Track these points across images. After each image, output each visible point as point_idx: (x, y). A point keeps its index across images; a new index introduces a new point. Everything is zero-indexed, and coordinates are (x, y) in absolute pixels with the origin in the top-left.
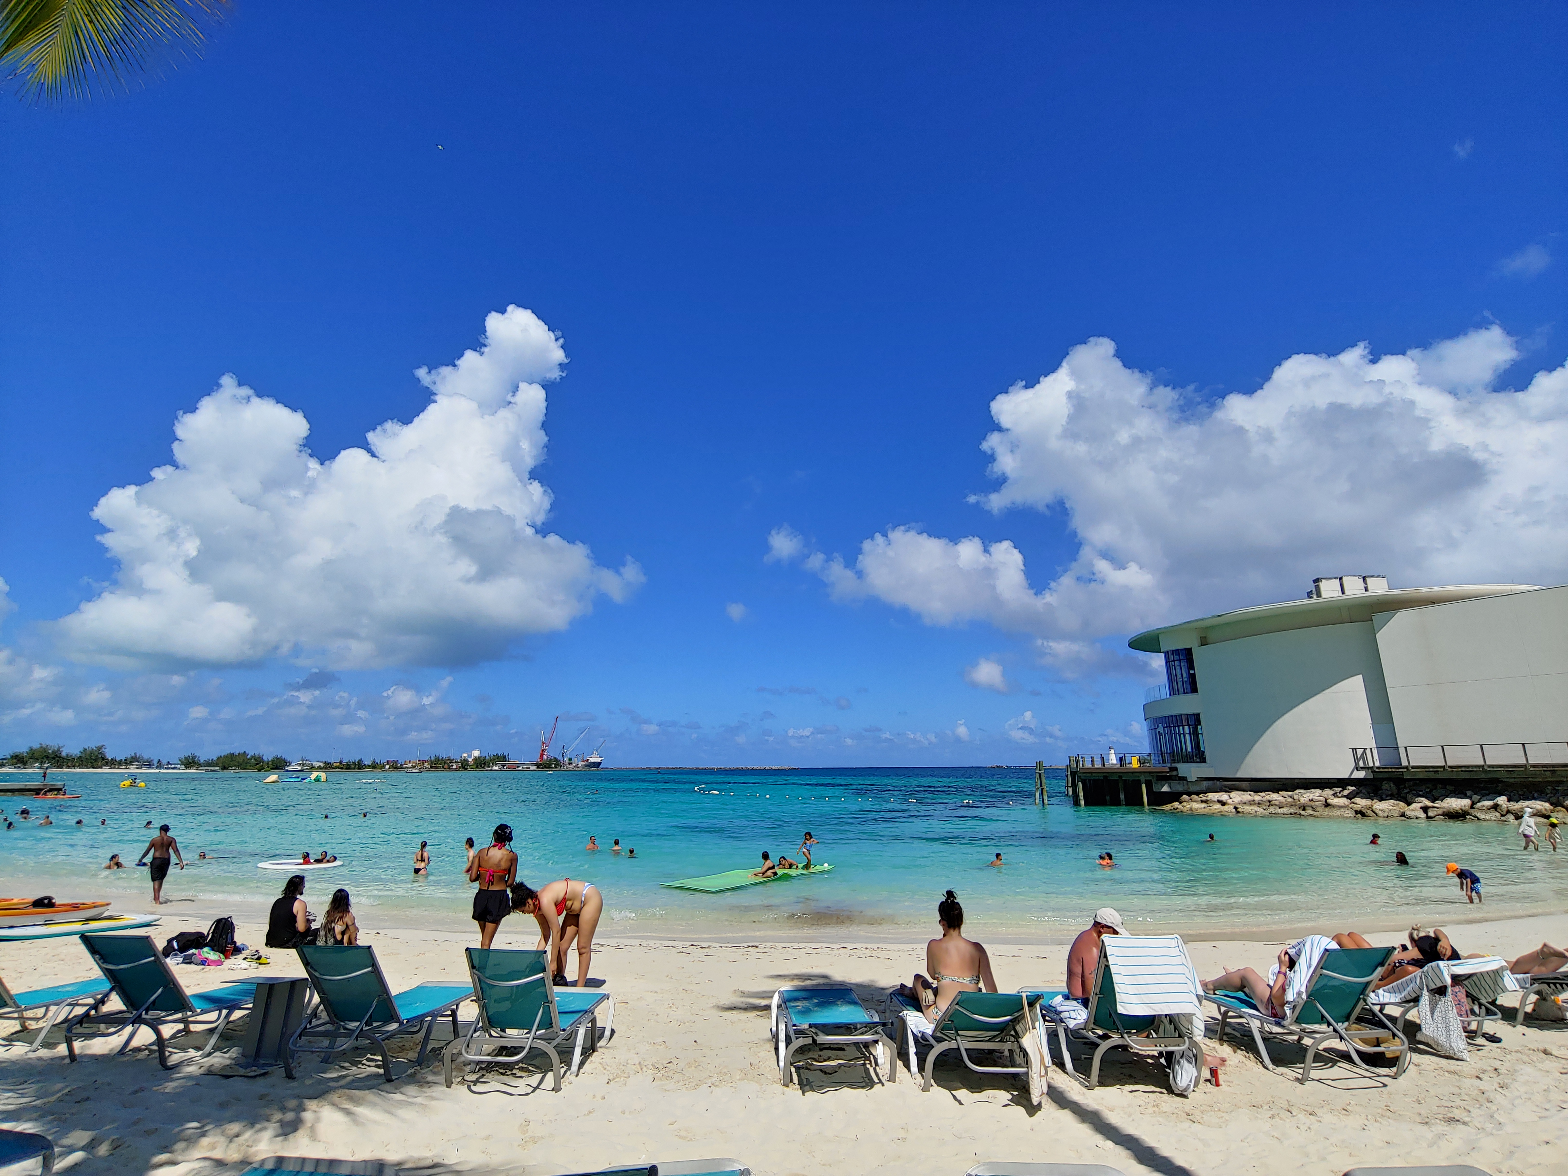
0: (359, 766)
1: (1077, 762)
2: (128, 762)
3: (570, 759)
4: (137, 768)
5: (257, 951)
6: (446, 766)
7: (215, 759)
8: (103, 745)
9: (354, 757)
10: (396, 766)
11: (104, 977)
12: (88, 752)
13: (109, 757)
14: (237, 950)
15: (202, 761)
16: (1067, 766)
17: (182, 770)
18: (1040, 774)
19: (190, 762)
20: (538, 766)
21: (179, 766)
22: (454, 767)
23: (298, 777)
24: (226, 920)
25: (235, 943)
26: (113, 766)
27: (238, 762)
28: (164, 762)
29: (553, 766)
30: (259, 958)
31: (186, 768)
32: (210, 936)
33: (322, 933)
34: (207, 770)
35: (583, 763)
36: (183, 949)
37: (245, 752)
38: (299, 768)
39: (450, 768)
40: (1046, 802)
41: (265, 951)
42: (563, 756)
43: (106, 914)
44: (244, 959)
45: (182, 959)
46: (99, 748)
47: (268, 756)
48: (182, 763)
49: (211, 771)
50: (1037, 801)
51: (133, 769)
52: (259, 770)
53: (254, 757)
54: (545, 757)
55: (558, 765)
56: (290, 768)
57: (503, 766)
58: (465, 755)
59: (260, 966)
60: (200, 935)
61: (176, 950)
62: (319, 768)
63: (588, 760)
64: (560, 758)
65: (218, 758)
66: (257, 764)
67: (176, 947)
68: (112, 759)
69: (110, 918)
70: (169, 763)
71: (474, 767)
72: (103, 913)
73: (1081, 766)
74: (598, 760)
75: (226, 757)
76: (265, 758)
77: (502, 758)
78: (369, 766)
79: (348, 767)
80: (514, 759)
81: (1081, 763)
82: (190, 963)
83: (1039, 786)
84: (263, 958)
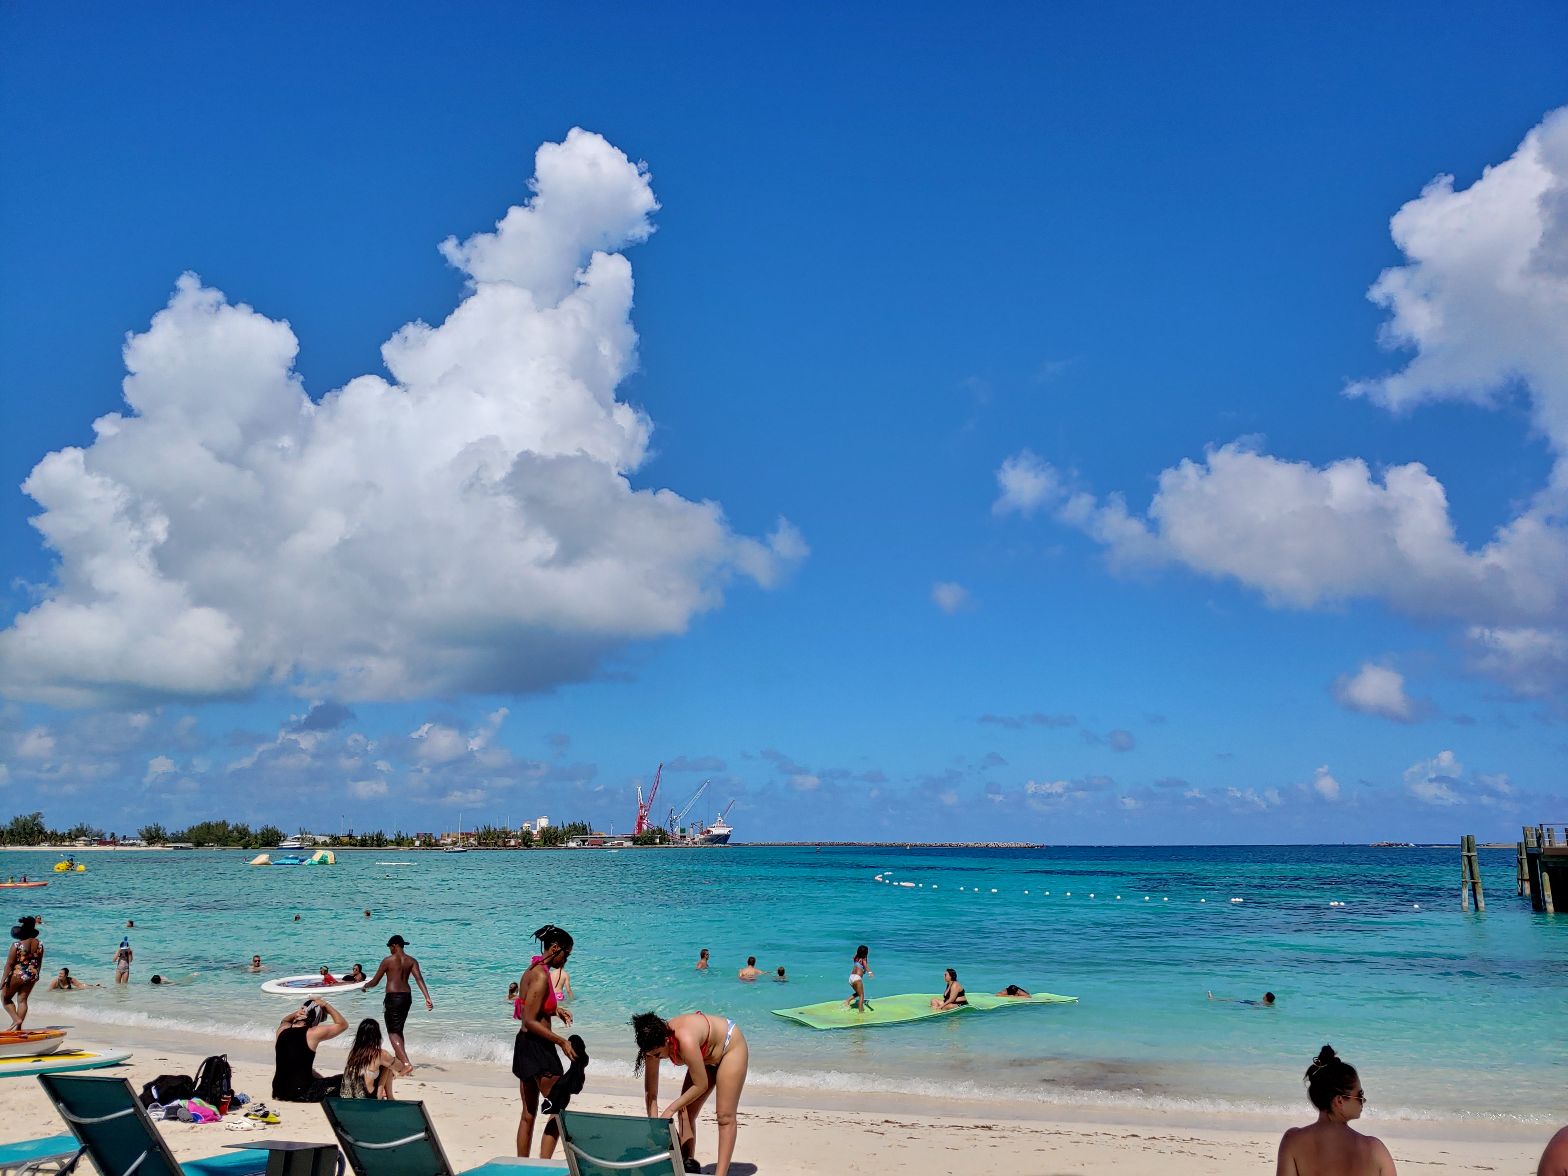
0: (379, 841)
1: (1539, 838)
2: (73, 837)
3: (683, 830)
4: (86, 845)
5: (262, 1105)
6: (500, 842)
7: (186, 831)
8: (39, 813)
9: (371, 830)
10: (430, 843)
11: (71, 1135)
12: (21, 824)
13: (48, 830)
14: (236, 1103)
15: (169, 834)
16: (1520, 844)
17: (143, 847)
18: (1469, 858)
19: (153, 837)
20: (635, 840)
21: (139, 842)
22: (513, 843)
23: (297, 858)
24: (220, 1059)
25: (232, 1092)
26: (53, 842)
27: (216, 836)
28: (119, 835)
29: (658, 841)
30: (266, 1115)
31: (149, 844)
32: (199, 1083)
33: (347, 1082)
34: (176, 848)
35: (703, 837)
36: (164, 1099)
37: (224, 822)
38: (297, 845)
39: (505, 845)
40: (1482, 905)
41: (275, 1106)
42: (672, 825)
43: (61, 1048)
44: (247, 1115)
45: (163, 1114)
46: (35, 818)
47: (255, 829)
48: (144, 838)
49: (182, 848)
50: (1465, 904)
51: (79, 846)
52: (245, 848)
53: (236, 828)
54: (645, 827)
55: (664, 839)
56: (286, 844)
57: (584, 842)
58: (527, 825)
59: (267, 1127)
60: (185, 1079)
61: (155, 1100)
62: (325, 844)
63: (709, 831)
64: (667, 828)
65: (190, 831)
66: (242, 838)
67: (156, 1096)
68: (52, 833)
69: (67, 1053)
70: (125, 838)
71: (541, 843)
72: (56, 1047)
73: (1547, 844)
74: (725, 831)
75: (200, 828)
76: (252, 830)
77: (580, 830)
78: (392, 842)
79: (363, 843)
80: (599, 830)
81: (1547, 839)
82: (175, 1119)
83: (1468, 878)
84: (271, 1115)
